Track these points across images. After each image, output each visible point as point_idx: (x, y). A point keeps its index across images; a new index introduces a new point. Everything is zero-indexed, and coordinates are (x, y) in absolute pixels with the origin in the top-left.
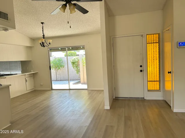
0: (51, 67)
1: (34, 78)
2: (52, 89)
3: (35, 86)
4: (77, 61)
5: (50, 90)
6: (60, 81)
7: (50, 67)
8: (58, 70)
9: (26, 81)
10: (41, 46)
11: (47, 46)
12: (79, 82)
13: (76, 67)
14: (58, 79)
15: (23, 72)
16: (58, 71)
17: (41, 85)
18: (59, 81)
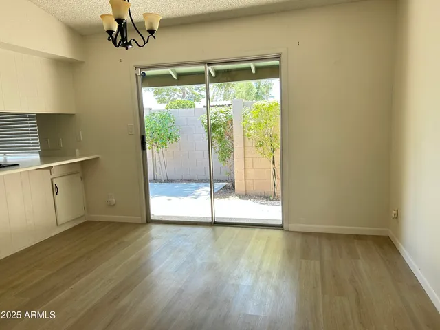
0: (147, 139)
1: (83, 178)
2: (149, 221)
3: (87, 208)
4: (224, 120)
5: (142, 224)
6: (165, 181)
7: (143, 138)
8: (160, 150)
9: (55, 190)
10: (114, 42)
11: (141, 43)
12: (230, 189)
13: (221, 140)
14: (159, 178)
15: (46, 155)
16: (161, 154)
17: (111, 206)
18: (161, 182)
